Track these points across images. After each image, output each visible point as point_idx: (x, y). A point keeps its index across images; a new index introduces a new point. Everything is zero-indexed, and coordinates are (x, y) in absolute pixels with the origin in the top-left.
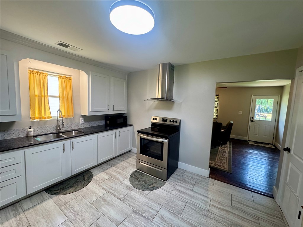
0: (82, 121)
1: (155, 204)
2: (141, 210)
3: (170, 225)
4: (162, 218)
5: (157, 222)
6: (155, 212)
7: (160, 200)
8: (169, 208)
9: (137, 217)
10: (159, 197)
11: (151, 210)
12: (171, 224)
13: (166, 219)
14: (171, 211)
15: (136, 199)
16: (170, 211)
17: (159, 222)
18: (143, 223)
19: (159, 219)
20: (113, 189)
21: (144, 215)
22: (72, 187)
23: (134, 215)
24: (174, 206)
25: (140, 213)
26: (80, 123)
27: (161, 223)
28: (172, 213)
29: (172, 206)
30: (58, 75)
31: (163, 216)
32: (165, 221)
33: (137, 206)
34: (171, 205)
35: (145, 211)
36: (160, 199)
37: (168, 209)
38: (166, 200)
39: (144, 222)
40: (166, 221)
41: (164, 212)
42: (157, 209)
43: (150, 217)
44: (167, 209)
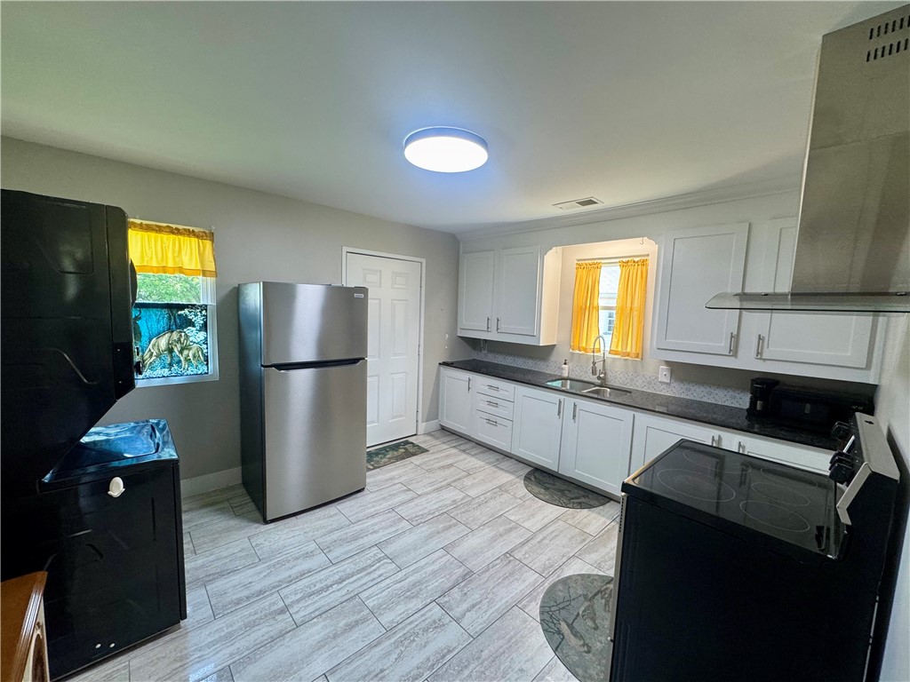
0: (663, 374)
1: (484, 622)
2: (472, 586)
3: (412, 638)
4: (438, 625)
5: (430, 610)
6: (458, 615)
7: (498, 639)
8: (460, 654)
9: (454, 577)
10: (511, 638)
11: (465, 606)
12: (414, 640)
13: (430, 635)
14: (449, 657)
15: (506, 582)
16: (452, 655)
17: (428, 615)
18: (436, 584)
19: (436, 617)
20: (546, 542)
21: (456, 590)
22: (546, 489)
23: (460, 571)
24: (466, 672)
25: (463, 584)
26: (657, 378)
27: (423, 618)
28: (444, 656)
29: (466, 666)
30: (617, 260)
31: (439, 630)
32: (426, 630)
33: (483, 581)
34: (472, 666)
35: (466, 593)
36: (501, 642)
37: (459, 649)
38: (494, 659)
39: (437, 587)
40: (423, 631)
41: (450, 636)
42: (465, 622)
43: (446, 599)
44: (461, 647)
